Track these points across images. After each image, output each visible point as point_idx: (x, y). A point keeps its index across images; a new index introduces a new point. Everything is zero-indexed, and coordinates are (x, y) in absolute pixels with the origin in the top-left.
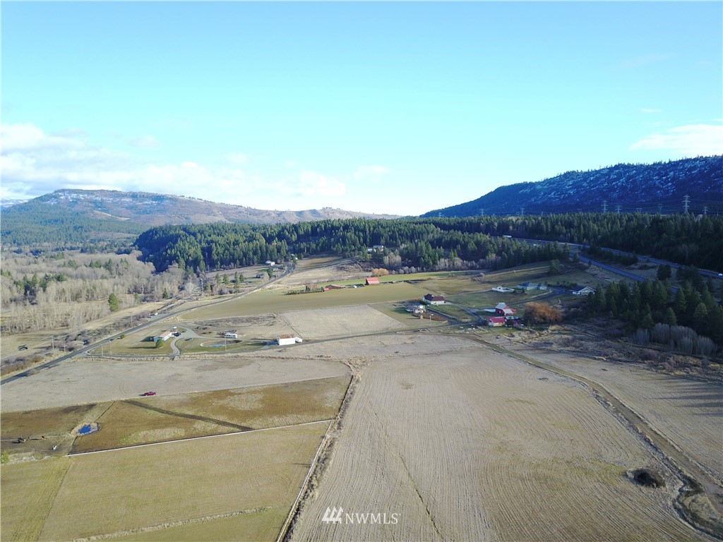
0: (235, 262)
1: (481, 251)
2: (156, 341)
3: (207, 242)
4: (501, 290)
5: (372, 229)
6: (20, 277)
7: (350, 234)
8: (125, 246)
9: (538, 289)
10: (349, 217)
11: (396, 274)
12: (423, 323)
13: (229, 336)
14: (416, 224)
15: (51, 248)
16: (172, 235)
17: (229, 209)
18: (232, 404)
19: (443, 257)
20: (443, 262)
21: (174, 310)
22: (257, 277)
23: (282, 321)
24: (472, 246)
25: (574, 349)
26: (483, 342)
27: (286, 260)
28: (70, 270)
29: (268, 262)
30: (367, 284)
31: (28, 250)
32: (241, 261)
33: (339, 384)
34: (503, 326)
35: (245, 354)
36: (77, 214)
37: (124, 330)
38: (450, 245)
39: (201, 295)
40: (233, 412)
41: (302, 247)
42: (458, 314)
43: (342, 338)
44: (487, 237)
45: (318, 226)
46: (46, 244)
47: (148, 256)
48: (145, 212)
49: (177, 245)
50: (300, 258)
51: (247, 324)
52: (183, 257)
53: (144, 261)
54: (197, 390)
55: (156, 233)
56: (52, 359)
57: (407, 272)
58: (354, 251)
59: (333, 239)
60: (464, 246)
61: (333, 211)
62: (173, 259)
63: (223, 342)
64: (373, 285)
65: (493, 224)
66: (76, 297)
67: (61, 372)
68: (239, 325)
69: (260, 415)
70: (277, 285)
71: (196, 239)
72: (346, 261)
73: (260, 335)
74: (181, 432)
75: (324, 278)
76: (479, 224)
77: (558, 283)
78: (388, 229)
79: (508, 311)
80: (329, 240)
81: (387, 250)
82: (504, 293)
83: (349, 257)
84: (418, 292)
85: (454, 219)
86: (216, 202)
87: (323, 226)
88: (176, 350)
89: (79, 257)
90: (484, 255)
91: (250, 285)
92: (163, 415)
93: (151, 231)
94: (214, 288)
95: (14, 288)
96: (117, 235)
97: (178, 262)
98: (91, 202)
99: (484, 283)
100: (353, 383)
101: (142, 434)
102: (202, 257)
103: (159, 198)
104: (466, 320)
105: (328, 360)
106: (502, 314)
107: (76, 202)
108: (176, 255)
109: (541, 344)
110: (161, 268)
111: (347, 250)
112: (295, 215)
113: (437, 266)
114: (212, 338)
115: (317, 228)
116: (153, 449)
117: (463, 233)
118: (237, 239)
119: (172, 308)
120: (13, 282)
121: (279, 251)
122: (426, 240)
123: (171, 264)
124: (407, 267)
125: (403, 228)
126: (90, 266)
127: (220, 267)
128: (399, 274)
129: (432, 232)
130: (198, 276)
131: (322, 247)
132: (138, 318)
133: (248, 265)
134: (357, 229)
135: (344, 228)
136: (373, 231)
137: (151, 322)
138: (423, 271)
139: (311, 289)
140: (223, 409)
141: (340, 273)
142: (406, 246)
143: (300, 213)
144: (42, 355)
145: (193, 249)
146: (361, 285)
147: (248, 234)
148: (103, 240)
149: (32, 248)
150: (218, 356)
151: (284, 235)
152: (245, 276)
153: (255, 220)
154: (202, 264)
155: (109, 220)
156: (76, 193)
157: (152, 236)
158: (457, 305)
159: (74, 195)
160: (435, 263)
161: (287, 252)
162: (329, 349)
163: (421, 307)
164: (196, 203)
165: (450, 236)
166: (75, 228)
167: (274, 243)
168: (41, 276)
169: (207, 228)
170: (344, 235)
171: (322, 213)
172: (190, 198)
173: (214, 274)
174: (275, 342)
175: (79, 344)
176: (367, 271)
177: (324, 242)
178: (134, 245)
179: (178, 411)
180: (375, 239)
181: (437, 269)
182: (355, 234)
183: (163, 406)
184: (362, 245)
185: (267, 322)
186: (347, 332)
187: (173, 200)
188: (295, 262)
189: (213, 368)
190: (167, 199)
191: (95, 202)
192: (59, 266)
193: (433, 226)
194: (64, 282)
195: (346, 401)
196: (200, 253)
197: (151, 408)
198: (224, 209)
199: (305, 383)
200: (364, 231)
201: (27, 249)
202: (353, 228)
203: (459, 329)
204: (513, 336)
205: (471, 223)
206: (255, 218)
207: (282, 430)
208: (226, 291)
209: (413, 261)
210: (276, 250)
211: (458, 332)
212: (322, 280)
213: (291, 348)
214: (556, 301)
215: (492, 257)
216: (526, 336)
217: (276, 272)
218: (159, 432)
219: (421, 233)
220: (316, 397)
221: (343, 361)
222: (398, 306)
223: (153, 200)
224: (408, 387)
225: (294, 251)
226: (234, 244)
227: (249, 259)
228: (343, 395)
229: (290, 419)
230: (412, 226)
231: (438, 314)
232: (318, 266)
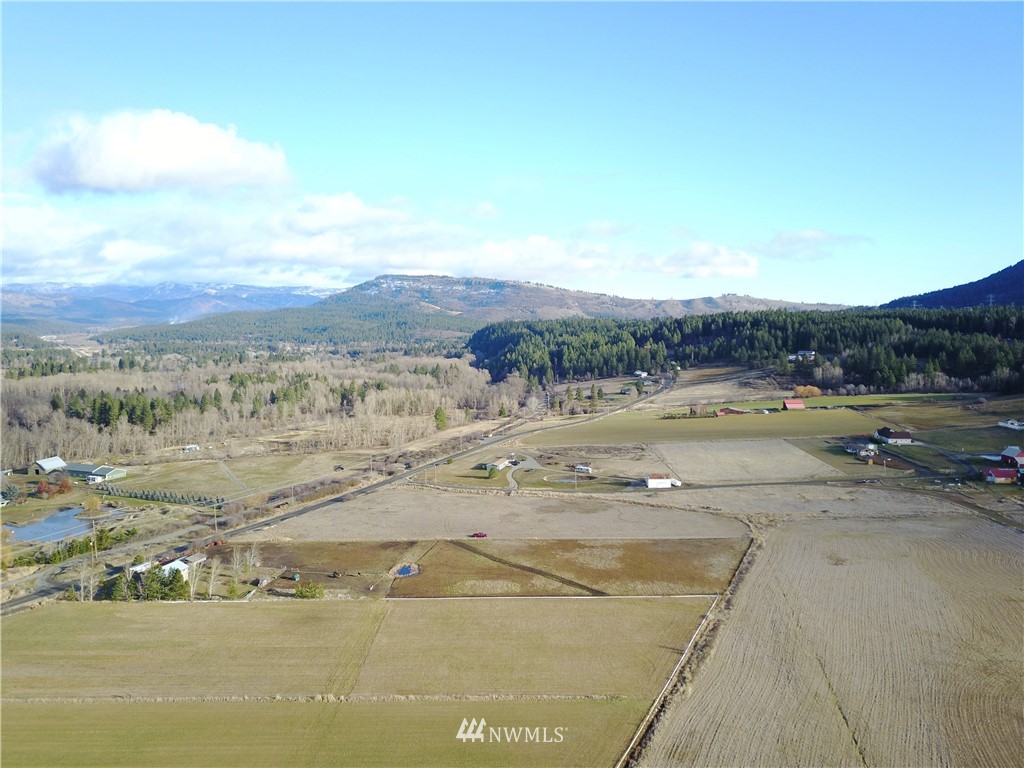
0: (592, 371)
1: (983, 362)
2: (489, 469)
3: (557, 343)
4: (1016, 426)
5: (797, 325)
6: (337, 384)
7: (762, 333)
8: (455, 348)
10: (763, 308)
11: (833, 394)
12: (871, 470)
13: (581, 470)
14: (871, 318)
15: (370, 349)
16: (513, 335)
17: (589, 299)
18: (581, 559)
19: (914, 371)
20: (914, 379)
21: (512, 432)
22: (621, 393)
23: (653, 456)
24: (966, 355)
26: (974, 506)
27: (664, 370)
28: (391, 377)
29: (638, 373)
30: (785, 408)
31: (345, 351)
32: (601, 370)
33: (732, 548)
34: (1014, 484)
35: (601, 495)
36: (401, 306)
37: (451, 454)
38: (927, 352)
39: (546, 414)
40: (582, 570)
42: (933, 460)
43: (740, 485)
44: (996, 341)
45: (713, 321)
46: (365, 343)
47: (483, 361)
48: (481, 304)
49: (519, 347)
50: (683, 368)
51: (605, 456)
52: (526, 363)
53: (477, 368)
54: (537, 536)
55: (494, 331)
56: (370, 484)
57: (853, 393)
58: (766, 358)
59: (734, 341)
60: (953, 355)
61: (739, 299)
62: (513, 365)
63: (572, 477)
64: (794, 410)
65: (1007, 319)
66: (398, 411)
67: (379, 500)
68: (596, 456)
69: (617, 578)
70: (648, 405)
71: (543, 340)
72: (754, 373)
73: (622, 472)
74: (516, 588)
75: (718, 398)
76: (981, 319)
78: (822, 326)
80: (729, 341)
81: (821, 358)
82: (1021, 432)
83: (758, 368)
84: (869, 423)
85: (936, 312)
86: (571, 289)
87: (720, 321)
88: (513, 484)
89: (403, 361)
90: (990, 367)
91: (611, 403)
92: (495, 564)
93: (487, 328)
94: (563, 406)
95: (330, 397)
96: (446, 334)
97: (519, 370)
98: (417, 292)
99: (984, 413)
100: (754, 547)
101: (469, 583)
102: (550, 364)
103: (498, 285)
104: (947, 471)
105: (716, 514)
106: (1014, 464)
107: (399, 290)
108: (517, 361)
110: (497, 377)
111: (755, 357)
112: (680, 306)
113: (903, 386)
114: (560, 471)
115: (710, 324)
116: (482, 604)
117: (952, 333)
118: (597, 340)
119: (509, 428)
120: (329, 389)
121: (653, 357)
122: (886, 344)
123: (510, 372)
124: (853, 386)
125: (848, 324)
126: (415, 372)
127: (573, 378)
128: (839, 395)
129: (898, 332)
130: (544, 389)
131: (717, 353)
132: (469, 439)
133: (610, 376)
134: (773, 326)
135: (753, 325)
136: (799, 329)
137: (484, 445)
138: (878, 392)
139: (698, 411)
140: (569, 565)
141: (744, 390)
142: (852, 352)
143: (688, 303)
144: (360, 478)
145: (539, 353)
146: (775, 410)
147: (613, 333)
148: (430, 340)
149: (350, 349)
150: (566, 494)
151: (663, 334)
152: (604, 391)
153: (623, 314)
154: (550, 373)
155: (437, 314)
156: (400, 280)
157: (488, 336)
158: (933, 446)
159: (398, 283)
160: (900, 380)
161: (665, 359)
162: (721, 500)
163: (871, 447)
164: (545, 291)
165: (927, 339)
166: (398, 324)
167: (648, 346)
168: (360, 382)
169: (558, 326)
170: (752, 335)
171: (721, 302)
172: (537, 284)
173: (564, 387)
174: (643, 483)
175: (400, 467)
176: (787, 389)
177: (721, 345)
178: (466, 347)
179: (513, 560)
180: (801, 341)
181: (904, 389)
182: (770, 333)
183: (495, 553)
184: (780, 349)
185: (633, 455)
186: (749, 477)
187: (516, 287)
188: (676, 373)
189: (559, 510)
190: (508, 286)
191: (421, 291)
192: (379, 372)
193: (899, 322)
194: (385, 391)
195: (741, 573)
196: (547, 358)
197: (480, 553)
198: (582, 299)
199: (682, 542)
200: (784, 329)
201: (344, 349)
202: (766, 325)
203: (933, 483)
205: (967, 318)
206: (624, 311)
207: (647, 600)
208: (579, 409)
209: (864, 375)
210: (649, 356)
211: (931, 487)
212: (716, 401)
213: (665, 493)
215: (1004, 372)
217: (649, 387)
218: (489, 585)
219: (880, 333)
220: (696, 563)
221: (741, 517)
222: (833, 443)
223: (490, 288)
224: (839, 562)
225: (676, 358)
226: (592, 348)
227: (612, 368)
228: (735, 562)
229: (658, 587)
230: (864, 322)
231: (899, 458)
232: (711, 380)
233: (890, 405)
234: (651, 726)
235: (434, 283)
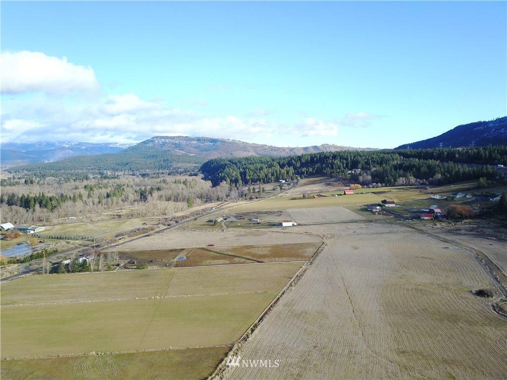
0: (260, 180)
1: (431, 171)
2: (214, 222)
3: (243, 168)
4: (437, 197)
5: (352, 157)
6: (138, 188)
7: (337, 162)
8: (194, 171)
9: (465, 197)
10: (338, 150)
11: (367, 188)
12: (377, 217)
13: (254, 221)
14: (385, 154)
15: (151, 173)
16: (222, 164)
17: (258, 147)
18: (254, 252)
19: (401, 176)
20: (401, 180)
21: (224, 207)
22: (273, 190)
23: (286, 214)
24: (424, 169)
25: (475, 233)
26: (414, 228)
27: (292, 179)
28: (164, 185)
29: (281, 181)
30: (345, 194)
31: (138, 174)
32: (264, 180)
33: (315, 245)
34: (432, 219)
35: (263, 230)
36: (165, 151)
37: (196, 217)
38: (408, 168)
39: (239, 199)
40: (254, 255)
41: (303, 170)
42: (402, 212)
43: (321, 224)
44: (437, 163)
45: (315, 156)
46: (148, 170)
47: (208, 177)
48: (205, 150)
49: (225, 170)
50: (301, 178)
51: (265, 215)
52: (229, 178)
53: (205, 180)
54: (236, 245)
55: (213, 163)
56: (160, 229)
57: (375, 187)
58: (338, 173)
59: (324, 165)
60: (418, 169)
61: (330, 146)
62: (223, 179)
63: (251, 224)
64: (349, 194)
65: (443, 153)
66: (168, 199)
67: (166, 235)
68: (261, 215)
69: (268, 257)
70: (285, 194)
71: (236, 166)
72: (333, 179)
73: (272, 221)
74: (227, 262)
75: (316, 190)
76: (432, 153)
77: (482, 193)
78: (364, 158)
79: (437, 210)
81: (362, 172)
82: (439, 200)
83: (335, 177)
84: (378, 199)
85: (414, 151)
86: (250, 143)
87: (318, 156)
88: (225, 227)
89: (168, 178)
90: (433, 175)
91: (268, 194)
92: (218, 255)
93: (209, 162)
94: (247, 196)
95: (135, 194)
96: (188, 165)
97: (225, 180)
98: (173, 145)
99: (427, 194)
100: (324, 245)
101: (208, 261)
102: (240, 177)
103: (214, 141)
104: (407, 216)
105: (311, 234)
106: (434, 212)
107: (164, 144)
108: (224, 177)
109: (453, 230)
110: (215, 184)
111: (334, 172)
112: (302, 150)
113: (396, 183)
114: (245, 221)
115: (314, 158)
116: (214, 268)
117: (419, 160)
118: (262, 166)
119: (222, 206)
120: (134, 191)
121: (288, 173)
122: (391, 165)
123: (221, 182)
124: (375, 184)
125: (375, 157)
126: (175, 183)
127: (251, 184)
128: (369, 188)
129: (396, 159)
130: (238, 189)
131: (316, 171)
132: (204, 210)
133: (269, 182)
134: (342, 158)
135: (333, 158)
136: (353, 159)
137: (211, 213)
138: (386, 186)
139: (307, 196)
140: (249, 253)
141: (328, 187)
142: (376, 169)
143: (306, 149)
144: (155, 227)
145: (235, 173)
146: (341, 195)
147: (269, 163)
148: (180, 168)
149: (140, 173)
150: (248, 230)
151: (292, 163)
152: (265, 189)
153: (275, 154)
154: (240, 181)
155: (183, 155)
156: (164, 138)
157: (210, 165)
158: (403, 207)
159: (163, 140)
160: (395, 180)
161: (293, 174)
162: (313, 229)
163: (378, 207)
164: (236, 144)
165: (409, 162)
166: (164, 160)
167: (285, 168)
168: (149, 187)
169: (244, 160)
170: (332, 162)
171: (321, 148)
172: (233, 140)
173: (247, 188)
174: (281, 224)
175: (173, 222)
176: (347, 186)
177: (317, 168)
178: (199, 171)
179: (226, 253)
180: (354, 165)
181: (396, 185)
182: (340, 161)
183: (219, 251)
184: (345, 169)
185: (277, 214)
186: (326, 221)
187: (223, 142)
188: (298, 180)
189: (245, 235)
190: (219, 141)
191: (175, 144)
192: (157, 183)
193: (397, 155)
194: (162, 191)
195: (318, 253)
196: (239, 175)
197: (212, 252)
198: (255, 147)
199: (295, 244)
200: (347, 159)
201: (138, 173)
202: (339, 157)
203: (400, 220)
204: (436, 225)
205: (427, 153)
206: (275, 153)
207: (280, 263)
208: (254, 197)
209: (381, 179)
210: (286, 173)
211: (399, 222)
212: (315, 192)
213: (290, 228)
214: (476, 205)
215: (439, 176)
216: (445, 225)
217: (286, 187)
218: (216, 261)
219: (388, 160)
220: (300, 251)
221: (320, 235)
222: (363, 207)
223: (210, 142)
224: (356, 248)
225: (298, 173)
226: (260, 170)
227: (269, 179)
228: (316, 250)
229: (284, 259)
230: (382, 155)
231: (389, 212)
232: (313, 183)
233: (390, 191)
234: (278, 299)
235: (181, 140)
